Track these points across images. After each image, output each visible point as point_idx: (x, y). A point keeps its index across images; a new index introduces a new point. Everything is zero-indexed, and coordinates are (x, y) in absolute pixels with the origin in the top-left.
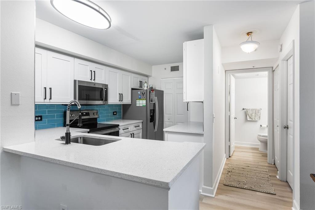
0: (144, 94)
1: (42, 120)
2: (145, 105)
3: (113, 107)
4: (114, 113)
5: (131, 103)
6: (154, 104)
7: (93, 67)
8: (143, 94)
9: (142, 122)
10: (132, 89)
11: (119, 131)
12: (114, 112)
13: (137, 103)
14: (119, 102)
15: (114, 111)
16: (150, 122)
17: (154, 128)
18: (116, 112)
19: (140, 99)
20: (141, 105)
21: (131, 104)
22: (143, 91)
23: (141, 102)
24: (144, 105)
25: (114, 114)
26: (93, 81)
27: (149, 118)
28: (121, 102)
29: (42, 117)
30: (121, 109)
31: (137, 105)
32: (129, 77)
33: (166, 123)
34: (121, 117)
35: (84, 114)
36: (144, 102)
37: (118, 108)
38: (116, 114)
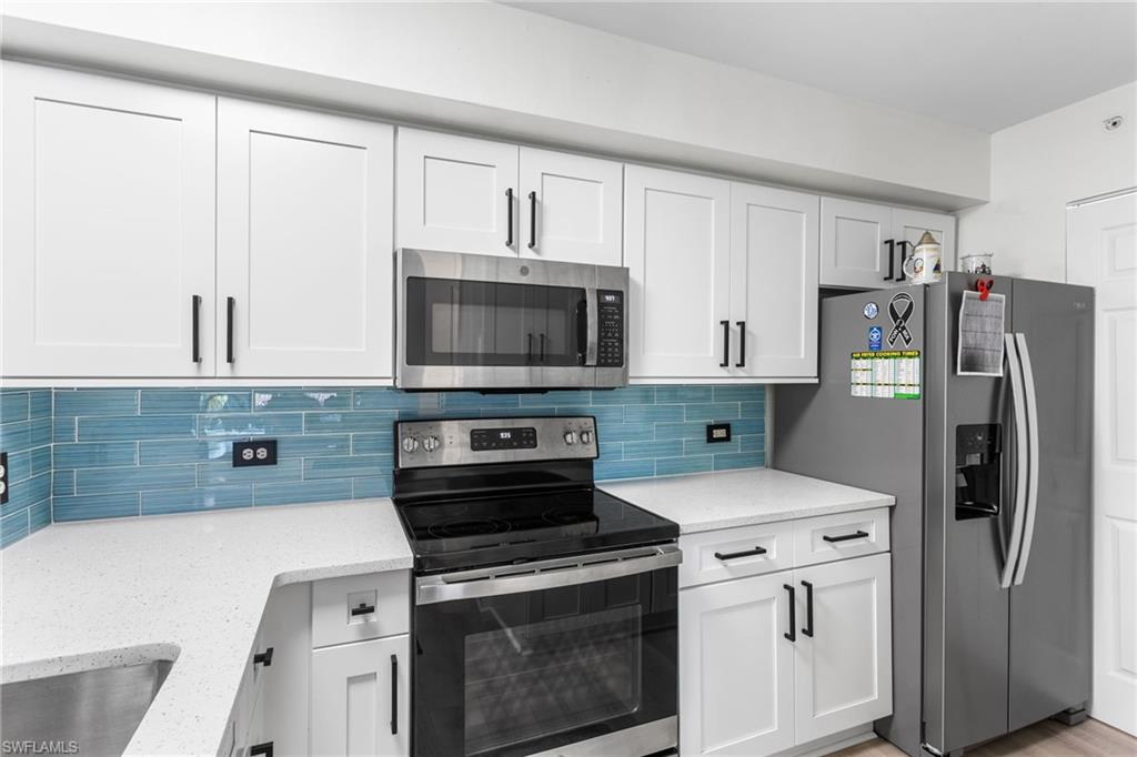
0: (906, 317)
1: (275, 463)
2: (916, 391)
3: (708, 398)
4: (719, 433)
5: (819, 376)
6: (1002, 388)
7: (527, 169)
8: (899, 319)
9: (892, 509)
10: (825, 292)
11: (677, 567)
12: (710, 428)
13: (859, 377)
14: (723, 372)
15: (712, 422)
16: (962, 513)
17: (1002, 564)
18: (727, 427)
19: (876, 350)
20: (885, 393)
21: (818, 385)
22: (902, 296)
23: (884, 369)
24: (903, 390)
25: (711, 439)
26: (527, 254)
27: (949, 481)
28: (740, 372)
29: (279, 446)
30: (763, 411)
31: (860, 392)
32: (804, 216)
33: (1119, 524)
34: (763, 454)
35: (507, 439)
36: (910, 370)
37: (739, 403)
38: (727, 439)
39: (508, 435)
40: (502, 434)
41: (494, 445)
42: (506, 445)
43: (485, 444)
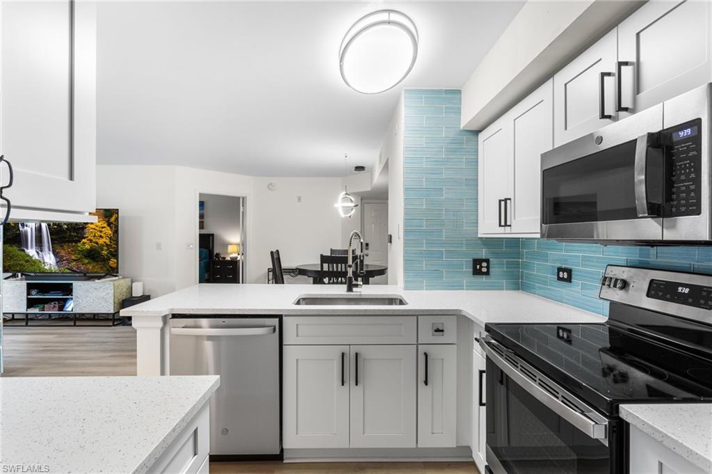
35: (683, 294)
39: (686, 291)
40: (680, 289)
41: (668, 296)
42: (682, 299)
43: (660, 294)
